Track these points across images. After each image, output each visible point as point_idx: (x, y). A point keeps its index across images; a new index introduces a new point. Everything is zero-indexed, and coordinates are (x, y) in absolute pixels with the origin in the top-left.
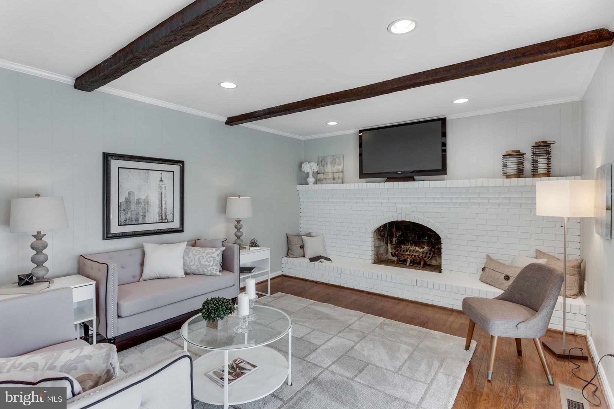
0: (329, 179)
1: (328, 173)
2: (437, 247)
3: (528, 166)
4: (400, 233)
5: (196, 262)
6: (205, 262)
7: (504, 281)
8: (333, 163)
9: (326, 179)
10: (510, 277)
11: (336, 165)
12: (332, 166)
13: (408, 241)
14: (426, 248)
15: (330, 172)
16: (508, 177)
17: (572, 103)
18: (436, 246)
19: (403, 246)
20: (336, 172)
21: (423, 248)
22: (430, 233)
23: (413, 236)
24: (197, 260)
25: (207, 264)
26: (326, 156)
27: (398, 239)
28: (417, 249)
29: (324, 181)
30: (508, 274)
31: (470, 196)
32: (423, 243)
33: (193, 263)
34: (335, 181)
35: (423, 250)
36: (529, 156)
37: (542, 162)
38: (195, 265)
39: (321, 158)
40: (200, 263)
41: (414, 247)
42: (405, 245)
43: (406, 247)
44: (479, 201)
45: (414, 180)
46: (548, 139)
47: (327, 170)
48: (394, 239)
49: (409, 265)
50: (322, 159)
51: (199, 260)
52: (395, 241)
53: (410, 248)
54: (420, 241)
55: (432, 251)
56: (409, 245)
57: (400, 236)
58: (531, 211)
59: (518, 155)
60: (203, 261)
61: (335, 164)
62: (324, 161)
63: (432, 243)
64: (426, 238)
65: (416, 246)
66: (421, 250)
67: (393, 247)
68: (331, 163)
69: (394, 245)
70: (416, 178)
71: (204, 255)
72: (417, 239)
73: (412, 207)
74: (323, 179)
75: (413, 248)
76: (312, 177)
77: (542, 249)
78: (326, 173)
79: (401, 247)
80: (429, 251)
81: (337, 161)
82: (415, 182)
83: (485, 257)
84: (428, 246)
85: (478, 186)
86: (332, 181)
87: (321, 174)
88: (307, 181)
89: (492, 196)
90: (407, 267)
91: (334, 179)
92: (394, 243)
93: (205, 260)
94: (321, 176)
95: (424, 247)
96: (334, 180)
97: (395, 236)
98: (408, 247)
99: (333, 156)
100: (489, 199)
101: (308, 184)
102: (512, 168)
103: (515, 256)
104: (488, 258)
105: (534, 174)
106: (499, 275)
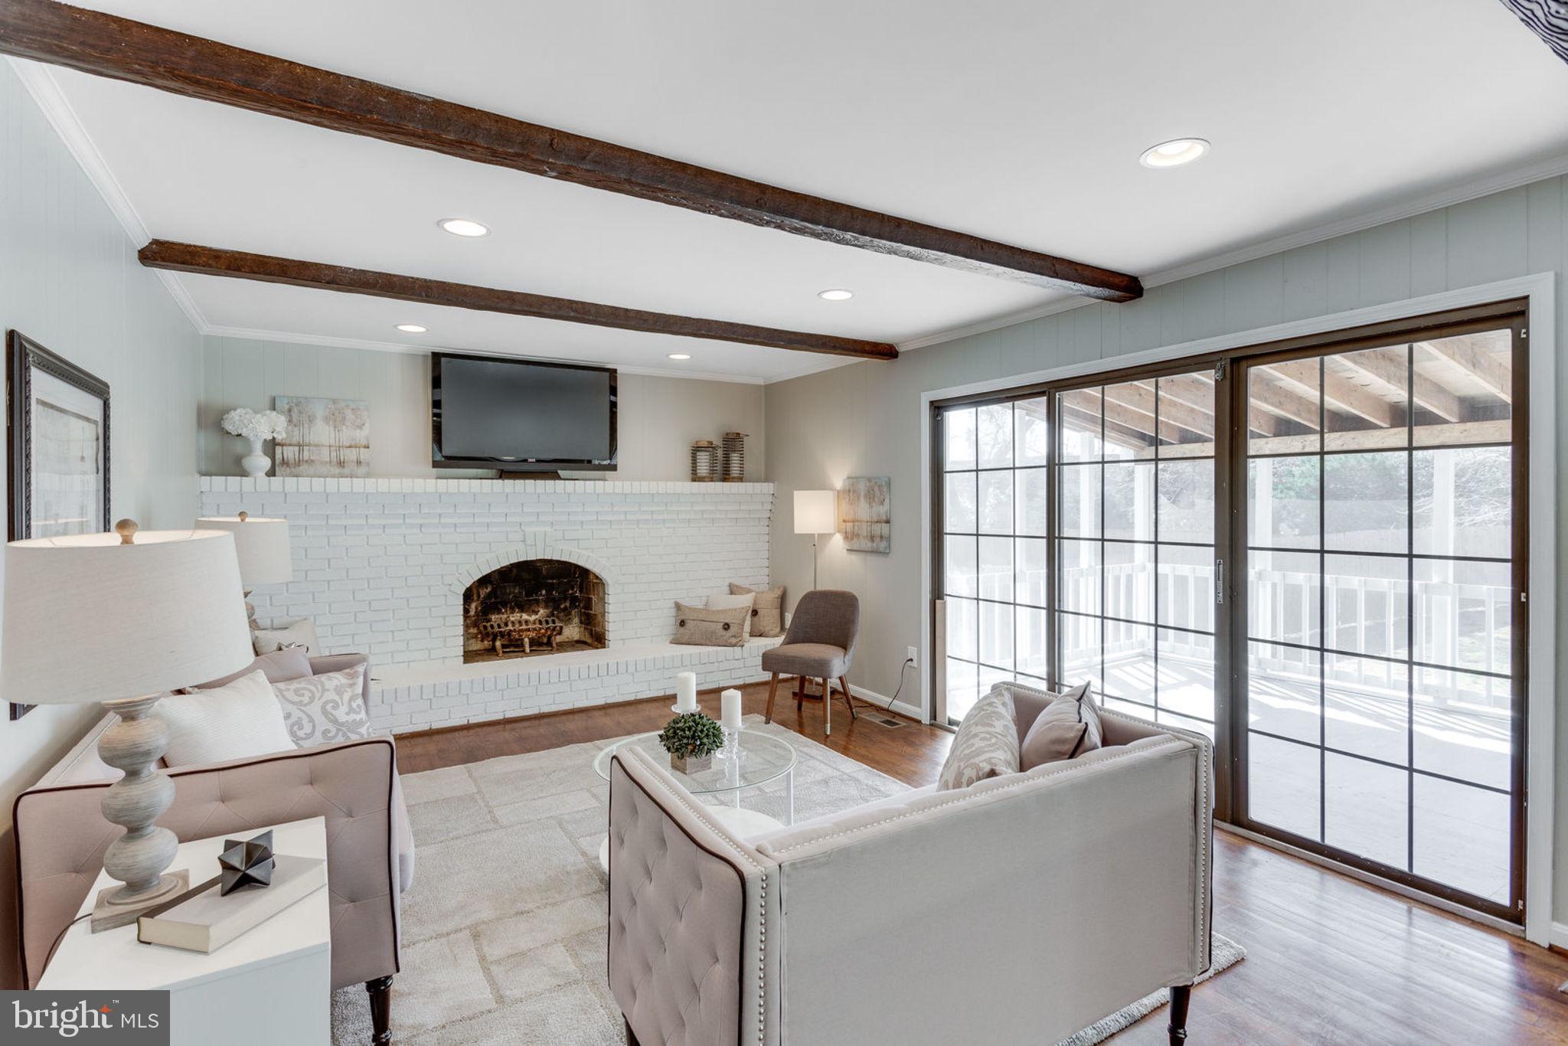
0: (323, 463)
1: (316, 446)
2: (562, 606)
3: (719, 465)
4: (489, 589)
5: (316, 722)
6: (348, 714)
7: (724, 632)
8: (336, 418)
9: (310, 462)
10: (731, 625)
11: (347, 427)
12: (332, 428)
13: (505, 605)
14: (542, 611)
15: (328, 444)
16: (696, 478)
18: (562, 604)
19: (493, 617)
20: (348, 445)
21: (536, 613)
22: (551, 581)
23: (516, 591)
24: (320, 719)
25: (356, 720)
26: (306, 398)
27: (482, 603)
28: (525, 616)
29: (303, 468)
30: (726, 621)
32: (537, 602)
33: (308, 729)
34: (346, 471)
35: (537, 617)
36: (720, 451)
37: (734, 460)
38: (318, 734)
39: (285, 402)
40: (335, 721)
41: (519, 615)
42: (499, 612)
43: (501, 618)
44: (665, 516)
45: (558, 478)
47: (313, 438)
48: (473, 606)
49: (531, 651)
50: (288, 403)
51: (325, 712)
52: (476, 608)
53: (509, 617)
54: (530, 601)
55: (553, 615)
56: (506, 611)
57: (489, 596)
59: (709, 447)
60: (341, 715)
61: (344, 424)
62: (300, 412)
63: (554, 600)
64: (544, 592)
65: (522, 610)
66: (533, 617)
67: (469, 622)
68: (326, 420)
69: (474, 616)
70: (560, 472)
71: (331, 695)
72: (526, 596)
73: (555, 530)
74: (298, 463)
75: (516, 616)
76: (261, 453)
77: (734, 582)
78: (309, 445)
79: (489, 620)
80: (550, 617)
81: (350, 415)
82: (558, 482)
83: (673, 605)
84: (546, 607)
86: (337, 470)
87: (291, 448)
88: (242, 467)
89: (683, 508)
90: (527, 655)
91: (341, 464)
92: (472, 613)
93: (344, 709)
94: (290, 453)
95: (539, 611)
96: (343, 467)
97: (475, 598)
98: (505, 616)
99: (334, 401)
100: (679, 513)
101: (244, 473)
102: (703, 469)
103: (708, 597)
104: (678, 607)
105: (726, 477)
106: (713, 626)
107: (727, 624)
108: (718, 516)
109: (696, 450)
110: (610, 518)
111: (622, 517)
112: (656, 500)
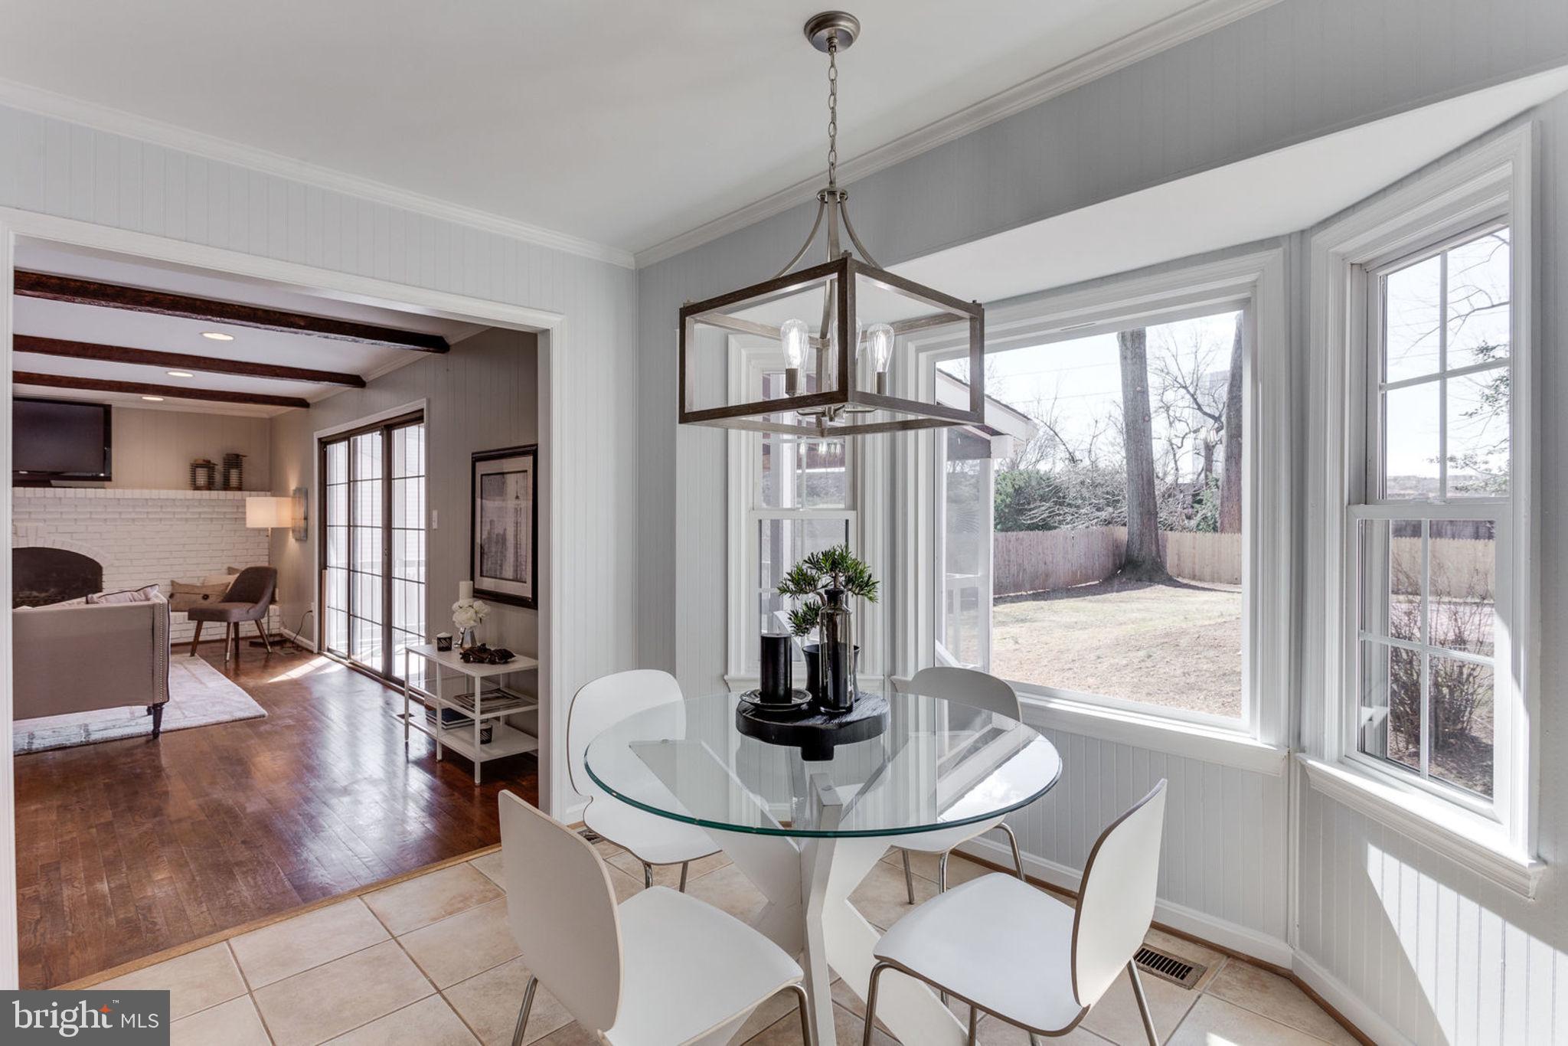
3: (218, 477)
7: (202, 601)
10: (210, 596)
16: (197, 488)
17: (262, 419)
18: (93, 575)
30: (207, 593)
31: (150, 510)
36: (220, 468)
37: (234, 474)
44: (161, 516)
45: (51, 486)
46: (241, 452)
58: (222, 527)
59: (208, 465)
77: (233, 566)
82: (48, 489)
83: (170, 583)
85: (162, 497)
89: (179, 510)
100: (174, 513)
102: (202, 479)
103: (205, 577)
104: (173, 583)
105: (226, 487)
106: (194, 597)
107: (206, 595)
108: (214, 516)
109: (195, 467)
110: (103, 516)
111: (117, 516)
112: (150, 504)
